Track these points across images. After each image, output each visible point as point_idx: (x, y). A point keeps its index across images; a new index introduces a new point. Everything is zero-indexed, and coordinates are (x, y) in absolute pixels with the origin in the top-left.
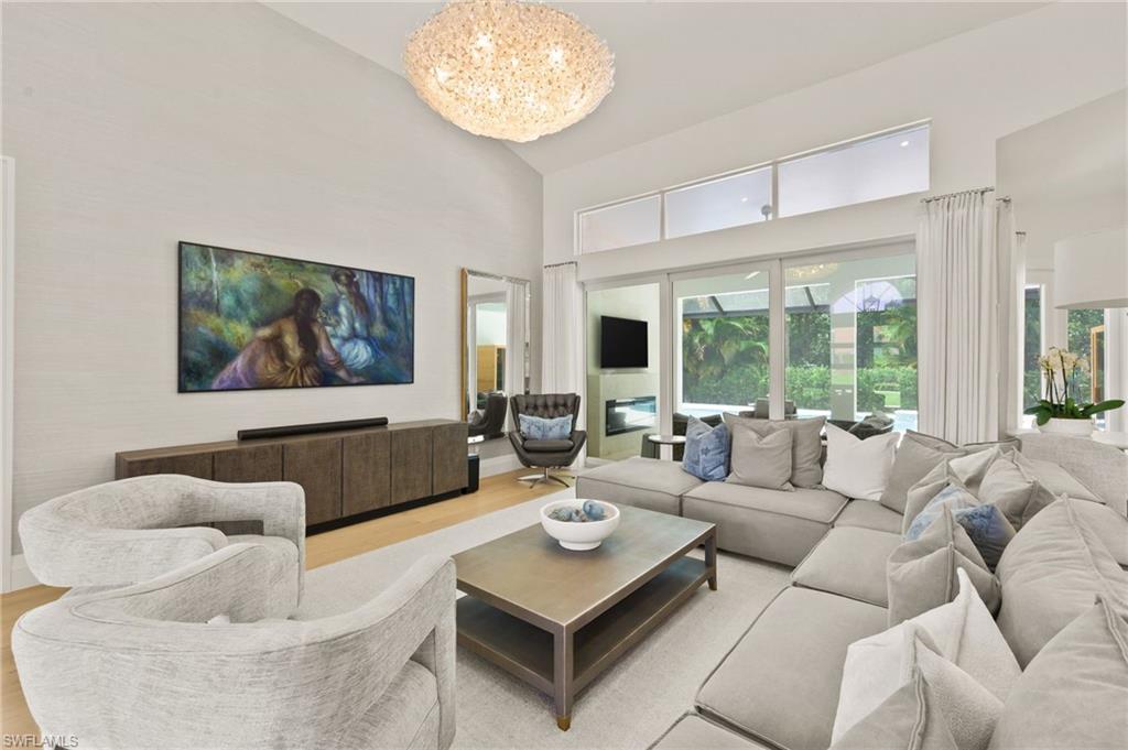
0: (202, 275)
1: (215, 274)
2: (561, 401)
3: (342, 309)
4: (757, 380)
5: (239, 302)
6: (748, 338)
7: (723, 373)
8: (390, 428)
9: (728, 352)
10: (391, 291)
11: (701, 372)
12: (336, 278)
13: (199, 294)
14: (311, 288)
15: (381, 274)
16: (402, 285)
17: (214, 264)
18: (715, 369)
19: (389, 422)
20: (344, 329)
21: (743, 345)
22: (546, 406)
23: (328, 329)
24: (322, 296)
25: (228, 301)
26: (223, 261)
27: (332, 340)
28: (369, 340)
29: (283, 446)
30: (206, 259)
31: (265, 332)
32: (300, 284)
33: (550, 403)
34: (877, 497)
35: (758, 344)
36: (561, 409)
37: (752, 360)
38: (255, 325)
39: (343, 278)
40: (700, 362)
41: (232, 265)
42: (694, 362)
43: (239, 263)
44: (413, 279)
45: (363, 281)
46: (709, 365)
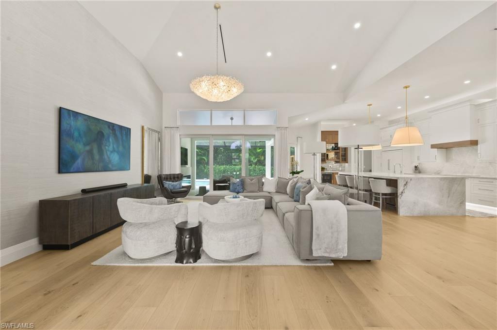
0: (68, 122)
1: (72, 122)
2: (176, 176)
3: (111, 140)
5: (80, 135)
8: (128, 187)
10: (124, 133)
12: (109, 127)
13: (67, 130)
14: (102, 130)
15: (122, 126)
16: (127, 131)
17: (72, 118)
19: (128, 184)
20: (111, 148)
22: (174, 178)
23: (107, 147)
24: (105, 134)
25: (76, 134)
26: (75, 117)
27: (108, 152)
28: (118, 152)
29: (111, 194)
30: (69, 115)
31: (88, 148)
32: (98, 128)
33: (172, 177)
34: (275, 191)
36: (176, 179)
38: (85, 145)
39: (111, 127)
41: (78, 119)
43: (80, 118)
44: (130, 129)
45: (117, 129)
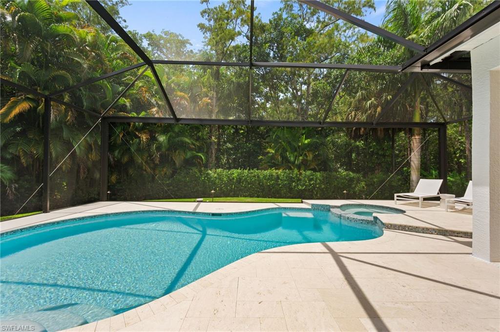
4: (199, 178)
6: (191, 150)
7: (174, 173)
9: (179, 158)
11: (157, 172)
18: (167, 170)
21: (189, 154)
35: (200, 154)
37: (194, 165)
40: (156, 165)
42: (152, 165)
46: (163, 167)
